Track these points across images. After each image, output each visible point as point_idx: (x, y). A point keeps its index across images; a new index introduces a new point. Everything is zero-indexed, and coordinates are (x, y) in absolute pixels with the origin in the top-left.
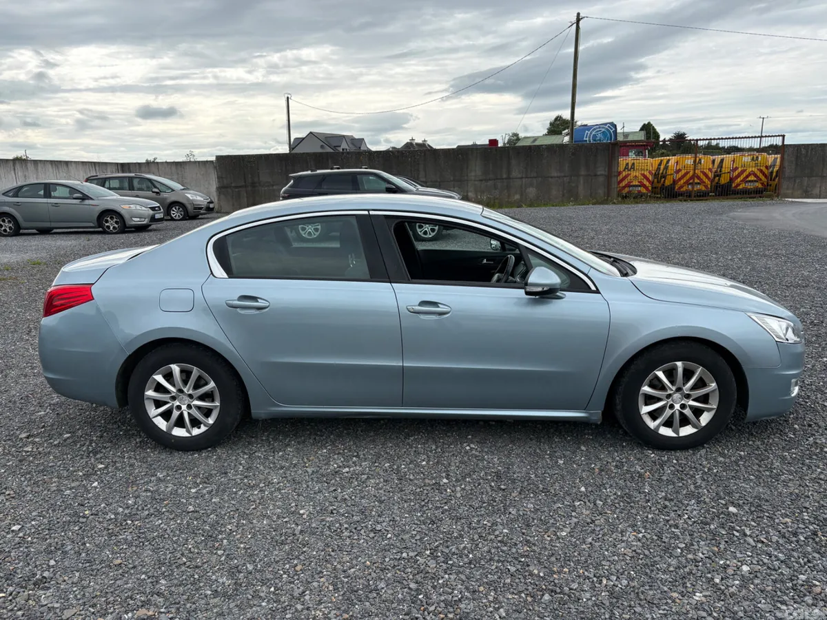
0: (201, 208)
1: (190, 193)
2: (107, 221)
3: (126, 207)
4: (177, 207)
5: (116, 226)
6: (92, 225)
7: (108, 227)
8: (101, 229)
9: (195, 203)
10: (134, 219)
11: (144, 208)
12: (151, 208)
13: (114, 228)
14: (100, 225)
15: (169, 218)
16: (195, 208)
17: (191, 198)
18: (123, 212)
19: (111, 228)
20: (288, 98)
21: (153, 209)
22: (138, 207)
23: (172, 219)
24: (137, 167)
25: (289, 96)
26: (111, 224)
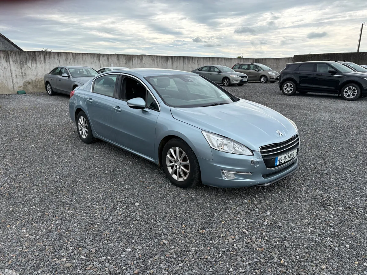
0: (273, 79)
1: (270, 72)
2: (225, 81)
3: (232, 76)
4: (264, 78)
5: (227, 83)
6: (220, 82)
7: (225, 83)
8: (222, 84)
9: (271, 76)
10: (234, 81)
11: (239, 77)
12: (241, 77)
13: (227, 84)
14: (222, 83)
15: (260, 82)
16: (271, 78)
17: (270, 74)
18: (230, 78)
19: (226, 84)
20: (363, 24)
21: (242, 77)
22: (237, 76)
23: (261, 83)
24: (261, 60)
25: (364, 23)
26: (226, 82)
